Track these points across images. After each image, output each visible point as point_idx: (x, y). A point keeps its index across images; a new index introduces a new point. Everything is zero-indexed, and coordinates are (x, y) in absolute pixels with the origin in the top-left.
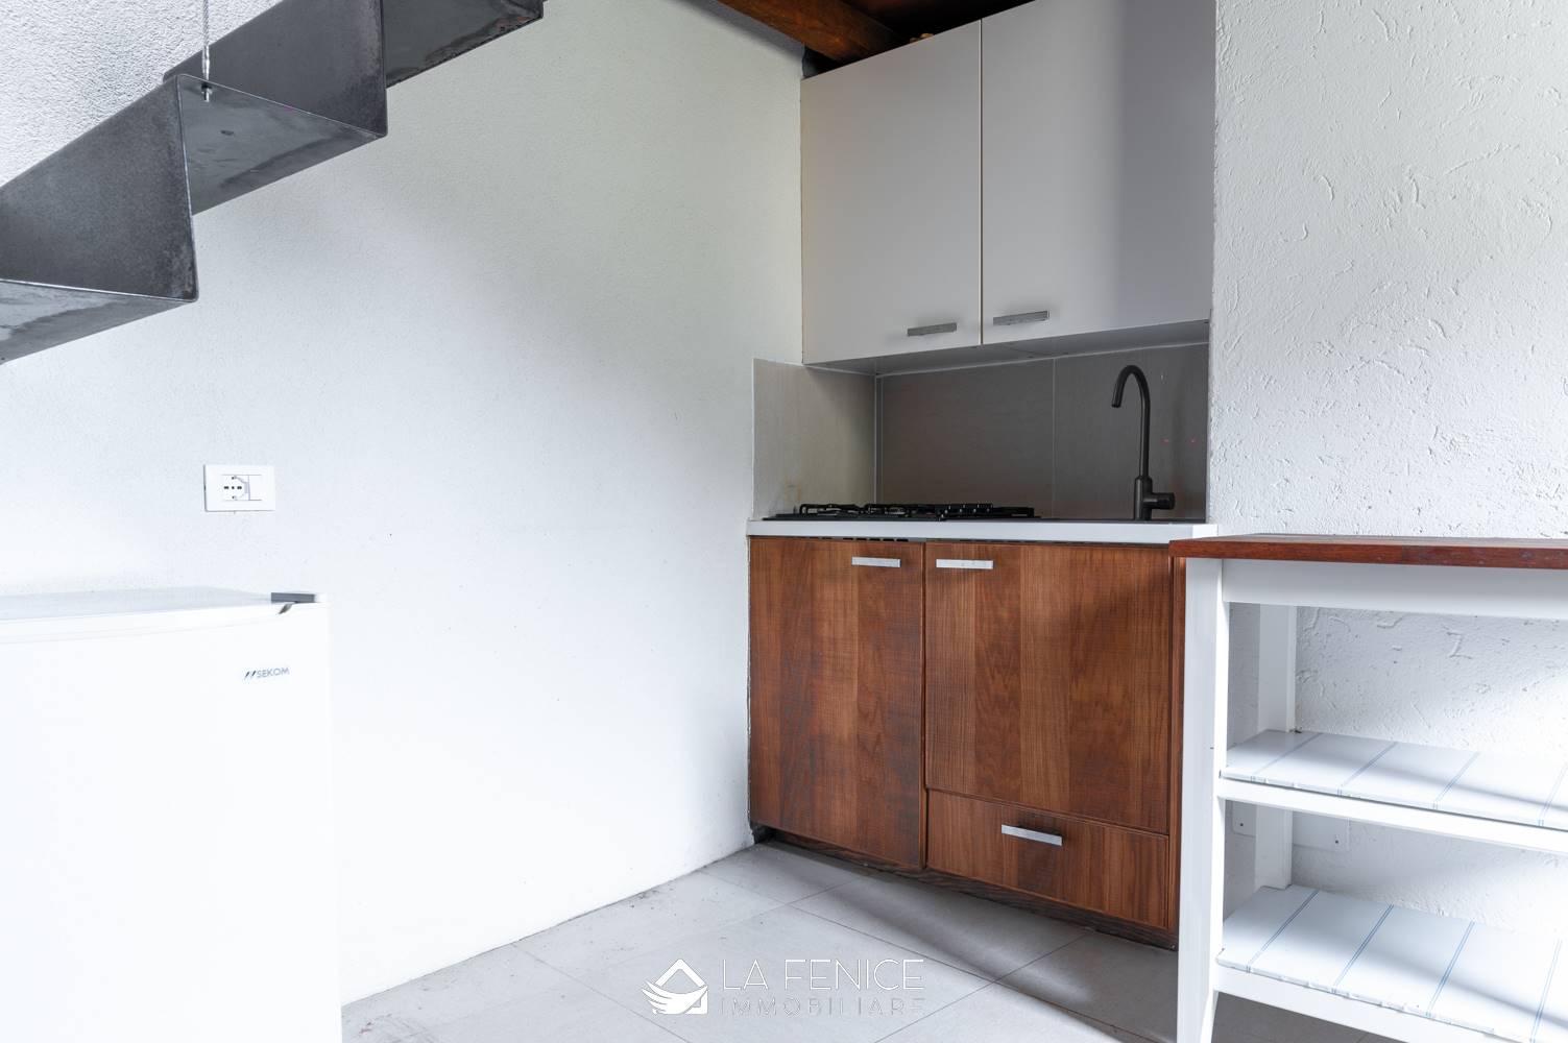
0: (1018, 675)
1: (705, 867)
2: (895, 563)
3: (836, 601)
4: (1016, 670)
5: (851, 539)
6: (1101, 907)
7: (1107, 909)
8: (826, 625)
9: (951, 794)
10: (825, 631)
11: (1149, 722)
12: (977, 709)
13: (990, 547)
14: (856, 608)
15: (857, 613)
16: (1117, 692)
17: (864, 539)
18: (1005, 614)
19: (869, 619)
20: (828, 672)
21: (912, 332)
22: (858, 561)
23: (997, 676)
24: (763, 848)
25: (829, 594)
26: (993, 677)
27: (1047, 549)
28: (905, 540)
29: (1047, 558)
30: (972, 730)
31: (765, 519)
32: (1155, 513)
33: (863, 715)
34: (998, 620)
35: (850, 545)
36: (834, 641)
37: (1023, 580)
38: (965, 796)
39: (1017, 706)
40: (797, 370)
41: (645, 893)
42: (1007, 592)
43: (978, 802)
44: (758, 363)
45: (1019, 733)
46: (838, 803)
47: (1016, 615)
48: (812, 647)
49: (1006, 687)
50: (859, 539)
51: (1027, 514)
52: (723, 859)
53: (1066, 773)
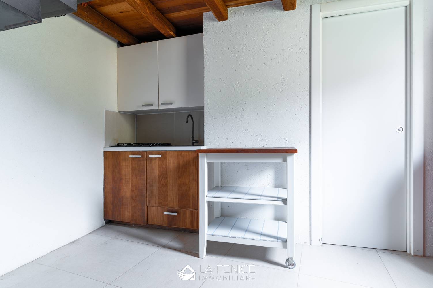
1: (92, 232)
2: (140, 156)
3: (126, 165)
4: (167, 178)
5: (129, 151)
6: (185, 227)
7: (186, 226)
8: (123, 171)
9: (153, 207)
10: (123, 172)
11: (194, 187)
12: (158, 187)
13: (161, 152)
14: (131, 167)
15: (130, 168)
16: (187, 181)
17: (132, 151)
18: (164, 167)
19: (133, 169)
20: (124, 182)
21: (143, 105)
22: (131, 156)
23: (163, 180)
24: (107, 225)
25: (124, 164)
26: (162, 180)
27: (173, 152)
28: (142, 151)
29: (173, 154)
30: (157, 192)
31: (108, 147)
32: (195, 144)
33: (132, 191)
34: (163, 168)
35: (129, 153)
36: (125, 175)
37: (168, 159)
38: (156, 207)
39: (167, 186)
40: (116, 113)
41: (74, 241)
42: (164, 162)
43: (159, 208)
44: (106, 111)
45: (167, 192)
46: (126, 212)
47: (166, 167)
48: (120, 176)
49: (164, 182)
50: (131, 151)
51: (169, 145)
52: (97, 229)
53: (178, 199)
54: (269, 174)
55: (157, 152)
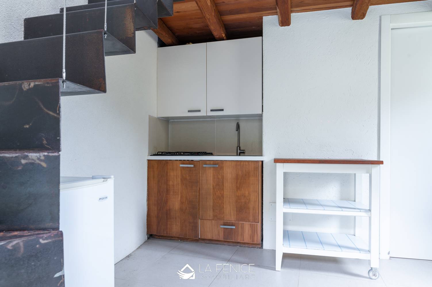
0: (224, 191)
1: (139, 247)
2: (192, 166)
3: (174, 175)
4: (223, 189)
5: (177, 160)
6: (244, 241)
8: (171, 182)
9: (206, 220)
10: (171, 183)
11: (254, 199)
12: (213, 199)
13: (216, 162)
14: (180, 177)
15: (180, 178)
16: (247, 193)
17: (181, 160)
18: (220, 177)
19: (183, 179)
20: (171, 193)
21: (189, 111)
22: (181, 165)
23: (218, 191)
24: (150, 241)
25: (172, 174)
26: (217, 192)
27: (230, 162)
28: (193, 160)
30: (212, 204)
31: (151, 156)
32: (241, 154)
33: (182, 203)
34: (218, 178)
35: (178, 162)
36: (173, 185)
37: (224, 169)
38: (210, 220)
39: (223, 198)
40: (156, 118)
41: (128, 256)
42: (221, 172)
43: (213, 221)
44: (149, 116)
45: (224, 204)
46: (174, 225)
47: (223, 177)
48: (167, 187)
49: (220, 194)
50: (180, 160)
51: (211, 154)
52: (142, 244)
53: (235, 212)
54: (335, 186)
55: (212, 161)
